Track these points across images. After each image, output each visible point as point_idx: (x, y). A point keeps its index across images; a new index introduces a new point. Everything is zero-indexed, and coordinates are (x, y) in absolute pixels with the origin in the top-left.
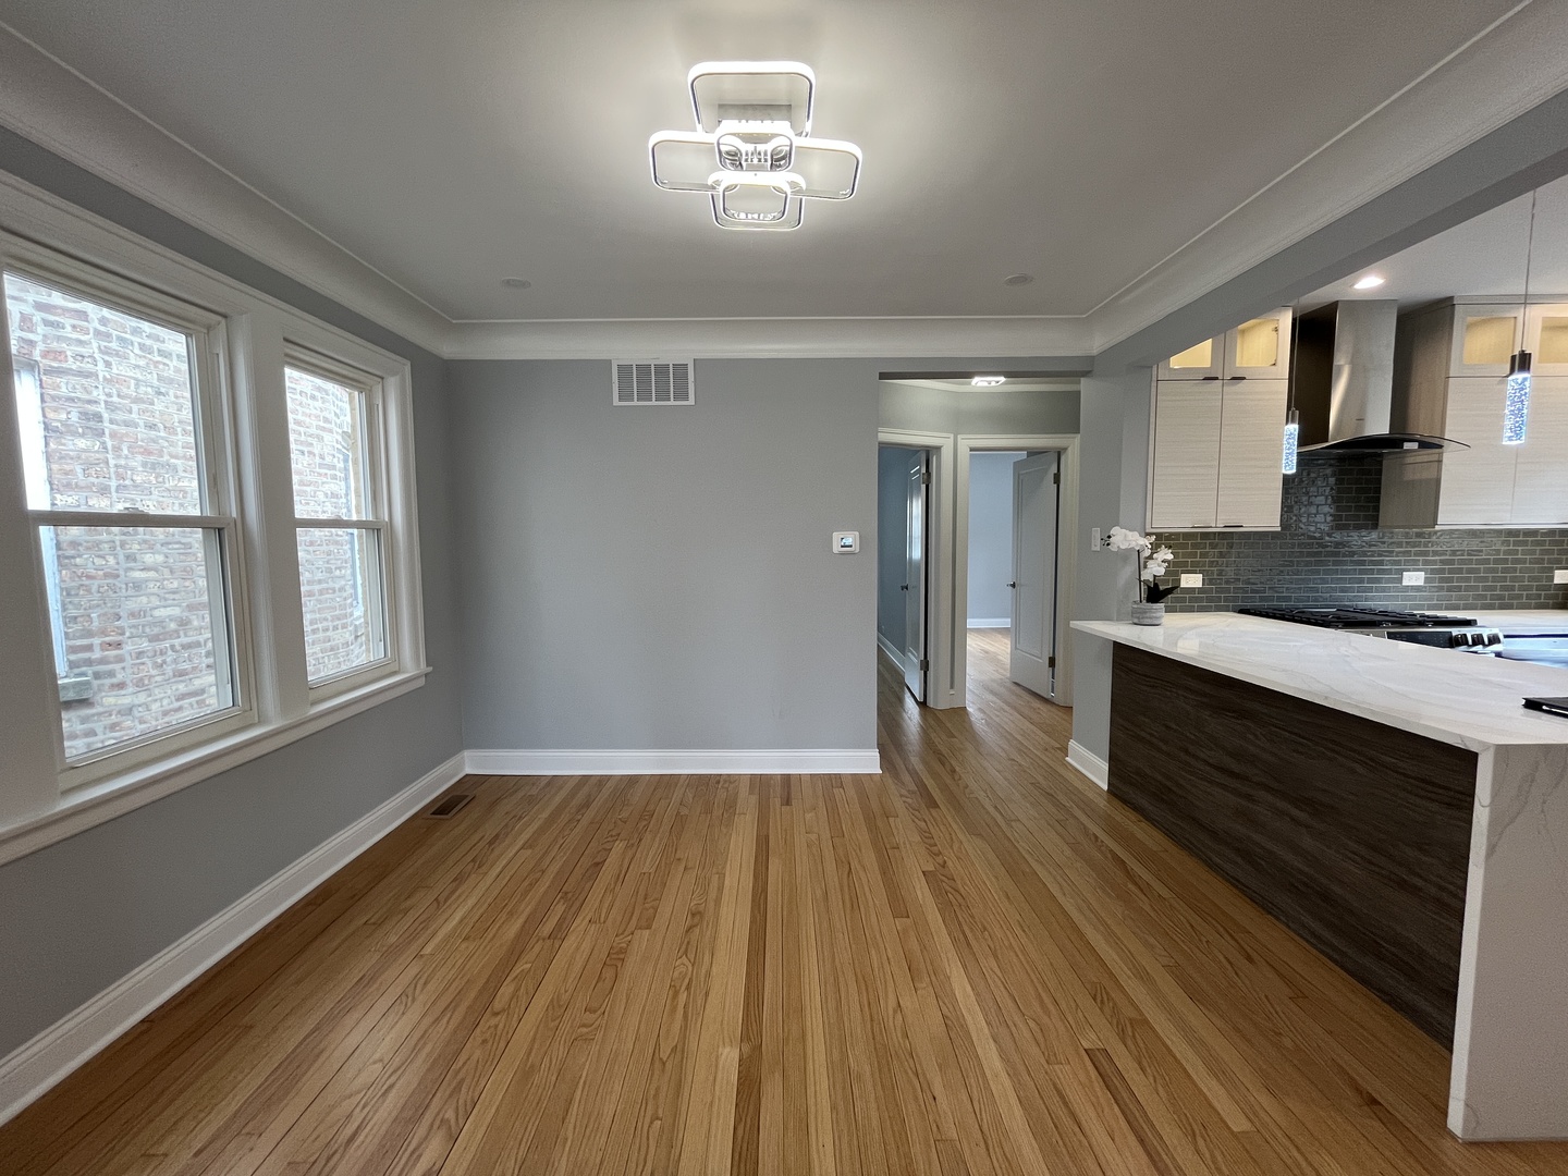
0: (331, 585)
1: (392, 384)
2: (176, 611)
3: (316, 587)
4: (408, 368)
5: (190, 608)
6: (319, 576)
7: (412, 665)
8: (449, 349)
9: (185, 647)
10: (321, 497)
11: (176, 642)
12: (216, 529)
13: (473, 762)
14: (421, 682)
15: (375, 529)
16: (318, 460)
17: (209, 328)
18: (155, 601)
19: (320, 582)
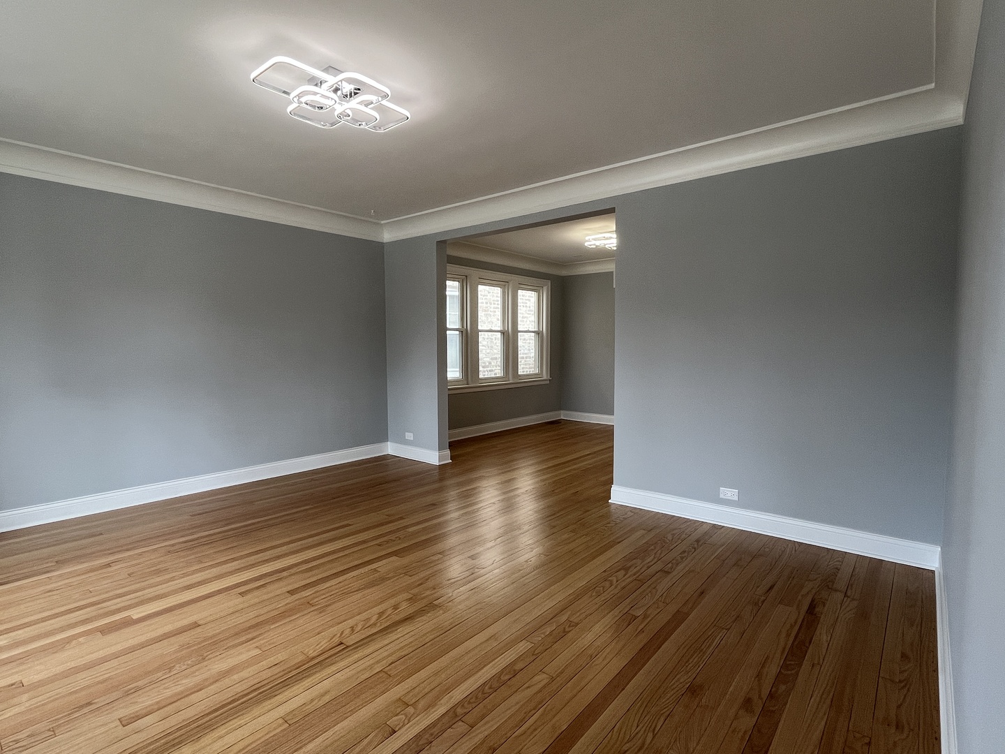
0: (529, 355)
1: (545, 288)
2: (488, 359)
3: (525, 356)
4: (550, 284)
5: (492, 359)
6: (526, 352)
7: (545, 376)
8: (564, 273)
9: (490, 371)
10: (528, 322)
11: (488, 369)
12: (503, 333)
13: (563, 415)
14: (548, 382)
15: (538, 333)
16: (528, 309)
17: (505, 286)
18: (484, 356)
19: (526, 354)
